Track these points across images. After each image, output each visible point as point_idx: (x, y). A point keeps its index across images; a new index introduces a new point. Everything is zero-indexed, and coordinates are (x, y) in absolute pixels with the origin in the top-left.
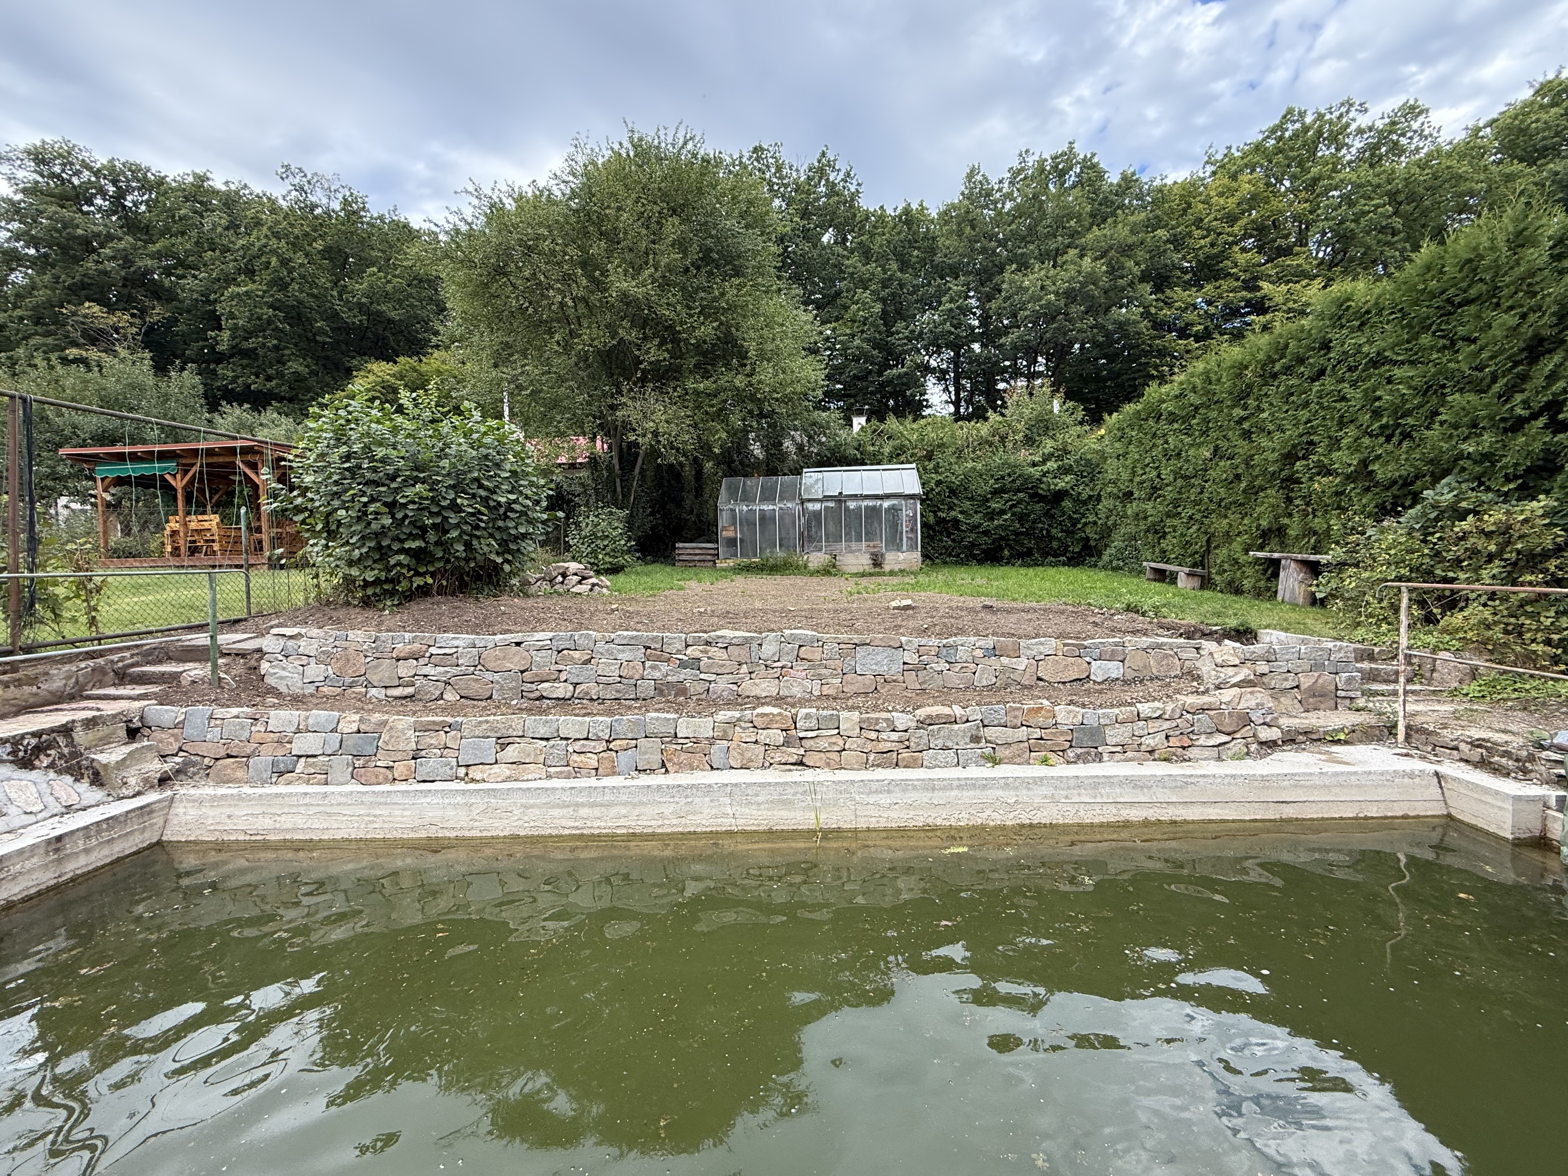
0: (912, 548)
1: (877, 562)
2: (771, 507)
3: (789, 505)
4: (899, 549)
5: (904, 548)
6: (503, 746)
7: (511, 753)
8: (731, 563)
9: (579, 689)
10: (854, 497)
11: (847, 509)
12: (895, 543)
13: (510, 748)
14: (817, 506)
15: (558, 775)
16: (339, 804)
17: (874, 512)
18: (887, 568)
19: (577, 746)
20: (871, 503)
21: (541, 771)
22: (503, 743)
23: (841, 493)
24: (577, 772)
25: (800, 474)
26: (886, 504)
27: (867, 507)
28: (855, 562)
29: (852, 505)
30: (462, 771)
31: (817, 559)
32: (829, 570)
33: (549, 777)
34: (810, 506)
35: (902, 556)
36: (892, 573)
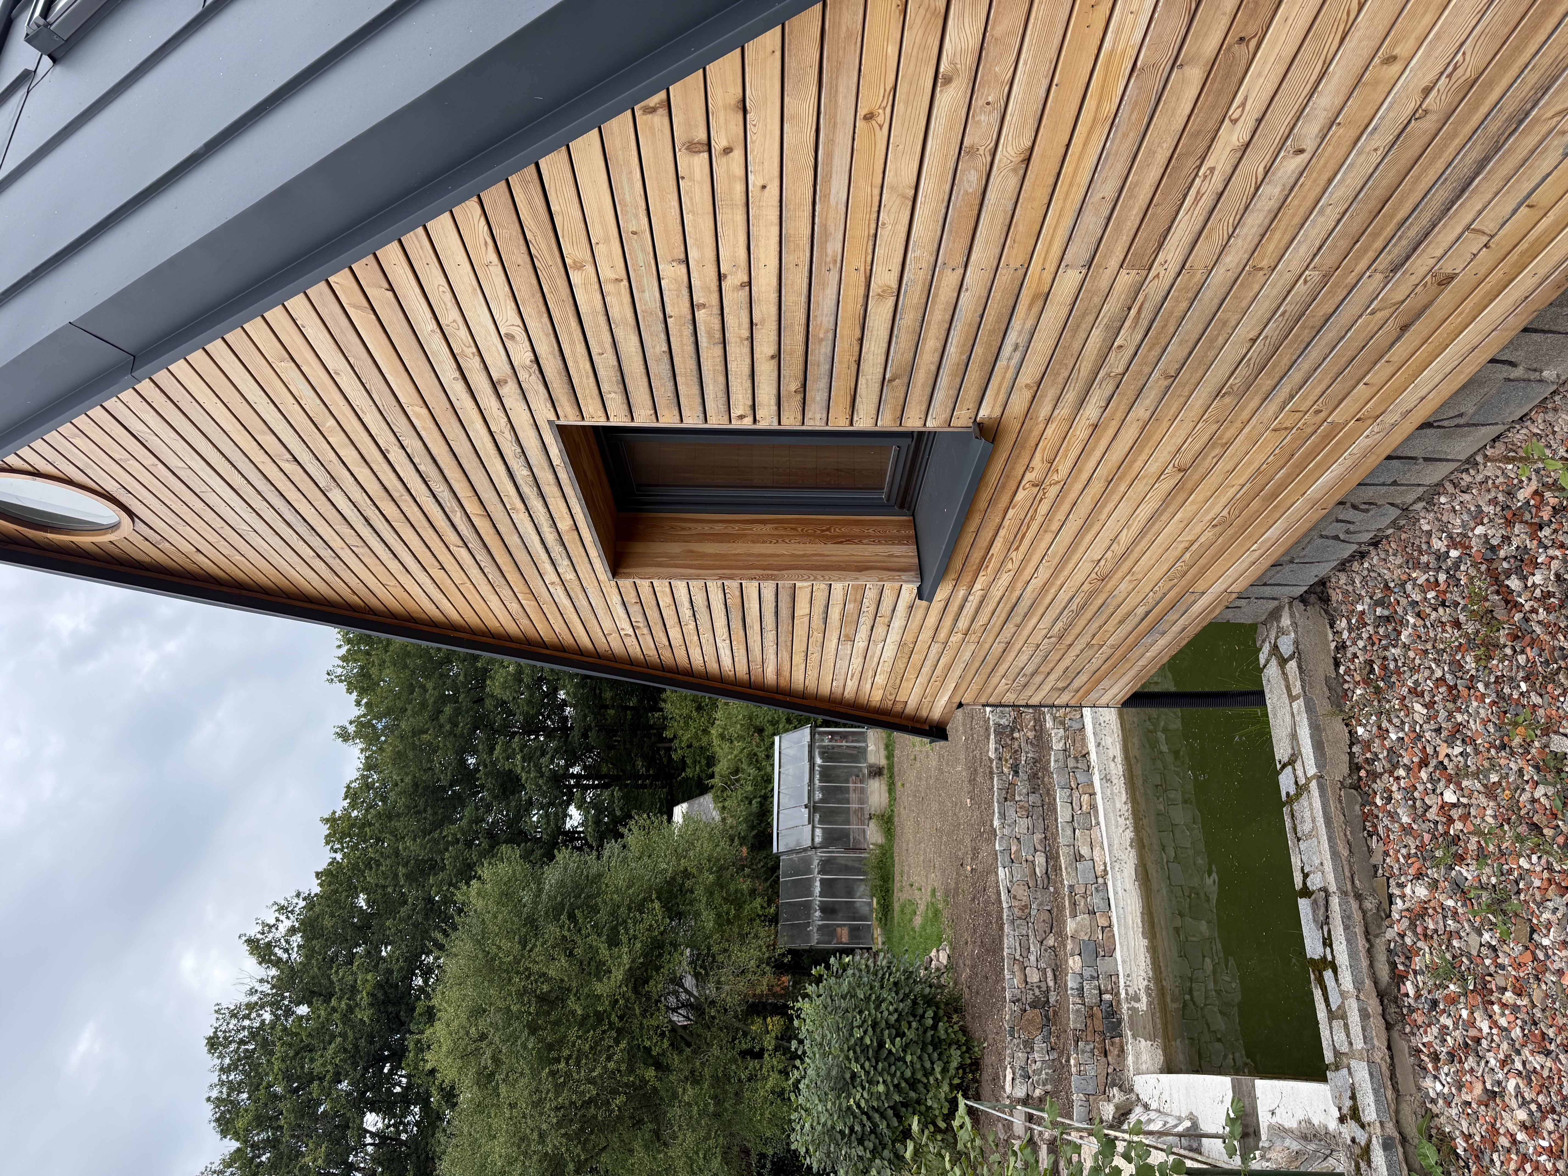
0: (863, 737)
1: (877, 772)
2: (818, 884)
3: (816, 862)
4: (863, 751)
5: (863, 745)
6: (1081, 856)
7: (1085, 851)
8: (877, 932)
9: (1039, 847)
10: (811, 793)
11: (822, 801)
12: (860, 754)
13: (1082, 852)
14: (818, 832)
15: (1097, 818)
16: (1128, 950)
17: (826, 775)
18: (883, 762)
19: (1077, 808)
20: (817, 777)
21: (1095, 830)
22: (1078, 857)
23: (806, 806)
24: (1093, 807)
25: (777, 857)
26: (819, 761)
27: (821, 781)
28: (877, 794)
29: (818, 795)
30: (1100, 880)
31: (873, 835)
32: (887, 821)
33: (1098, 824)
34: (818, 840)
35: (871, 747)
36: (890, 756)
